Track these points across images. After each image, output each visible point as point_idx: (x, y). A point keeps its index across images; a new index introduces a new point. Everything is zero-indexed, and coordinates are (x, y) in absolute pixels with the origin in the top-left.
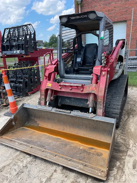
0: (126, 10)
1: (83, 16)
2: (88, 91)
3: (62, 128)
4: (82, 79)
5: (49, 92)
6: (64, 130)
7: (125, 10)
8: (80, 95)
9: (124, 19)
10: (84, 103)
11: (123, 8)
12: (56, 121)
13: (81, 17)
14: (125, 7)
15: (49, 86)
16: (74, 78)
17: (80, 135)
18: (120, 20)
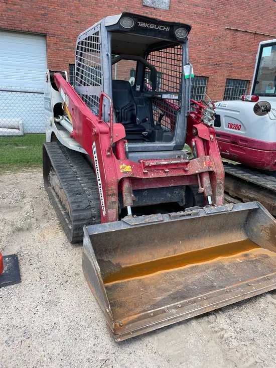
0: (44, 12)
1: (161, 28)
2: (201, 169)
3: (171, 250)
4: (156, 150)
5: (126, 185)
6: (177, 252)
7: (42, 12)
8: (172, 181)
9: (40, 30)
10: (166, 195)
11: (37, 7)
12: (156, 241)
13: (159, 28)
14: (42, 5)
15: (127, 170)
16: (140, 150)
17: (205, 248)
18: (32, 30)
